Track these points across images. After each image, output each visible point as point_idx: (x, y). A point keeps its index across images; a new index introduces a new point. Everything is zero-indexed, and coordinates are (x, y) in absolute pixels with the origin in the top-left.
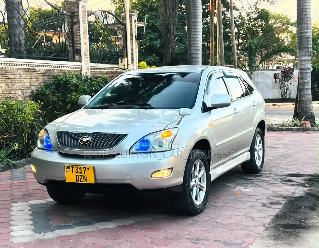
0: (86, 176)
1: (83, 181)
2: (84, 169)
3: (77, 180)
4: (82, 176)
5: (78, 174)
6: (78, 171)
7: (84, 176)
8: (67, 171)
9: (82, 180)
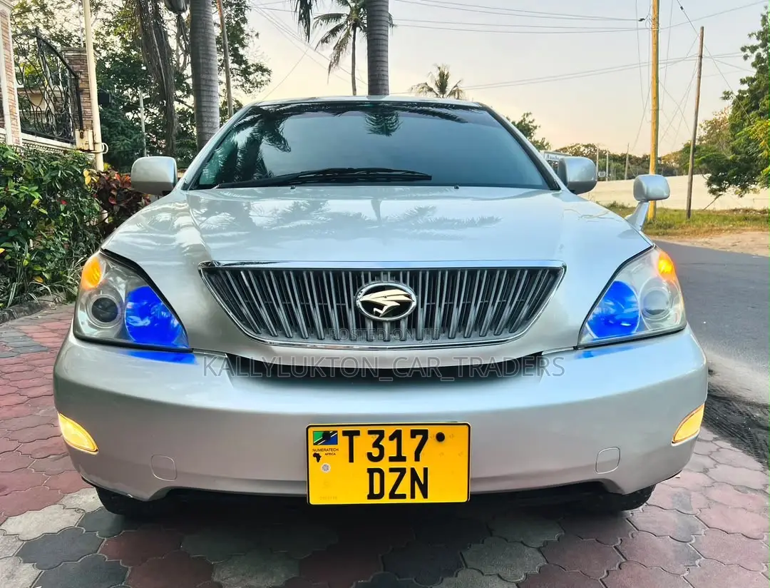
0: (426, 470)
1: (408, 494)
2: (419, 438)
3: (377, 491)
4: (402, 471)
5: (385, 465)
6: (382, 449)
7: (413, 470)
8: (318, 457)
9: (404, 488)
